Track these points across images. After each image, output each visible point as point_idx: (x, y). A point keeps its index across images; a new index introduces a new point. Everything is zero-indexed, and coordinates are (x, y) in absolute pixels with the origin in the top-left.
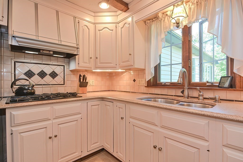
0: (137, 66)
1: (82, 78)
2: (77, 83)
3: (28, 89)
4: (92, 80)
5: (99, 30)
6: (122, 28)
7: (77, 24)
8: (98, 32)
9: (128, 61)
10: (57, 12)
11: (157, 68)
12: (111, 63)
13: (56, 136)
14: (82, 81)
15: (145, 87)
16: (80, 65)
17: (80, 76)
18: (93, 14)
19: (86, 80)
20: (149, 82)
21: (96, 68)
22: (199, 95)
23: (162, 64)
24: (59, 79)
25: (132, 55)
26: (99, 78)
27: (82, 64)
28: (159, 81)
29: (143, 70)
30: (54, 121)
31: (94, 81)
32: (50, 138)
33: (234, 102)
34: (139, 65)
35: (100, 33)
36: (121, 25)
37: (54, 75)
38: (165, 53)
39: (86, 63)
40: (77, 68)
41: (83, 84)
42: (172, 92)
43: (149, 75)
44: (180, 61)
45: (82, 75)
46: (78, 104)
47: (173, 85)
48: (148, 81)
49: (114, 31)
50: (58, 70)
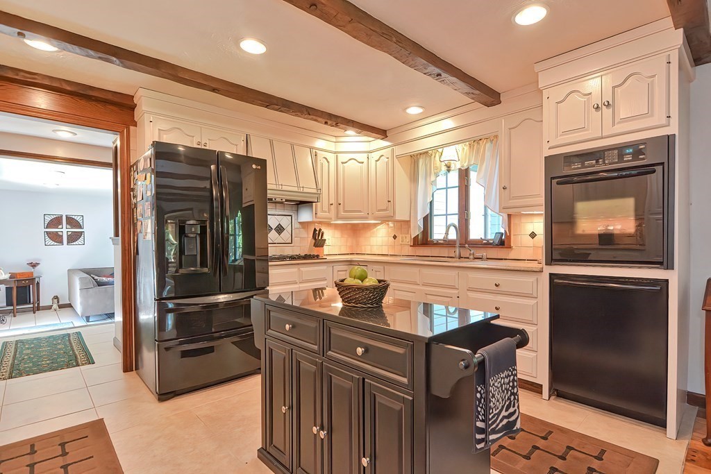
0: (398, 217)
1: (317, 233)
5: (342, 163)
6: (377, 161)
7: (315, 157)
8: (340, 166)
9: (386, 210)
10: (292, 146)
11: (427, 220)
12: (360, 211)
14: (317, 237)
15: (411, 246)
16: (318, 215)
17: (316, 230)
18: (334, 139)
19: (322, 237)
20: (416, 238)
21: (338, 218)
22: (470, 254)
23: (435, 212)
24: (286, 236)
25: (392, 201)
26: (338, 234)
27: (320, 214)
28: (431, 238)
29: (408, 222)
30: (301, 285)
33: (503, 261)
34: (401, 215)
35: (344, 168)
36: (376, 156)
37: (280, 229)
38: (439, 198)
39: (325, 211)
40: (315, 220)
41: (319, 241)
42: (445, 252)
43: (416, 230)
44: (456, 211)
46: (323, 267)
47: (448, 244)
48: (414, 238)
49: (365, 165)
50: (285, 222)
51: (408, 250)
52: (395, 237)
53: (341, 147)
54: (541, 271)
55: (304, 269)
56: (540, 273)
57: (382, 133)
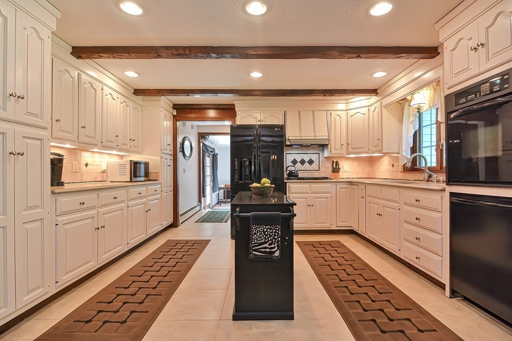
1: (335, 164)
2: (330, 169)
3: (294, 173)
4: (347, 166)
5: (351, 116)
6: (373, 112)
7: (329, 116)
8: (350, 119)
9: (378, 146)
11: (417, 151)
12: (363, 148)
13: (312, 205)
14: (334, 166)
15: (401, 172)
16: (332, 152)
17: (333, 162)
18: (345, 102)
19: (338, 166)
21: (349, 153)
24: (315, 166)
26: (355, 164)
27: (333, 151)
28: (419, 165)
30: (311, 195)
31: (349, 166)
32: (309, 205)
35: (352, 119)
37: (311, 162)
39: (338, 150)
40: (330, 155)
41: (336, 170)
43: (405, 160)
45: (335, 161)
48: (403, 166)
49: (366, 116)
50: (314, 157)
51: (400, 176)
52: (393, 166)
53: (351, 106)
54: (444, 190)
55: (313, 185)
56: (442, 192)
57: (374, 92)
